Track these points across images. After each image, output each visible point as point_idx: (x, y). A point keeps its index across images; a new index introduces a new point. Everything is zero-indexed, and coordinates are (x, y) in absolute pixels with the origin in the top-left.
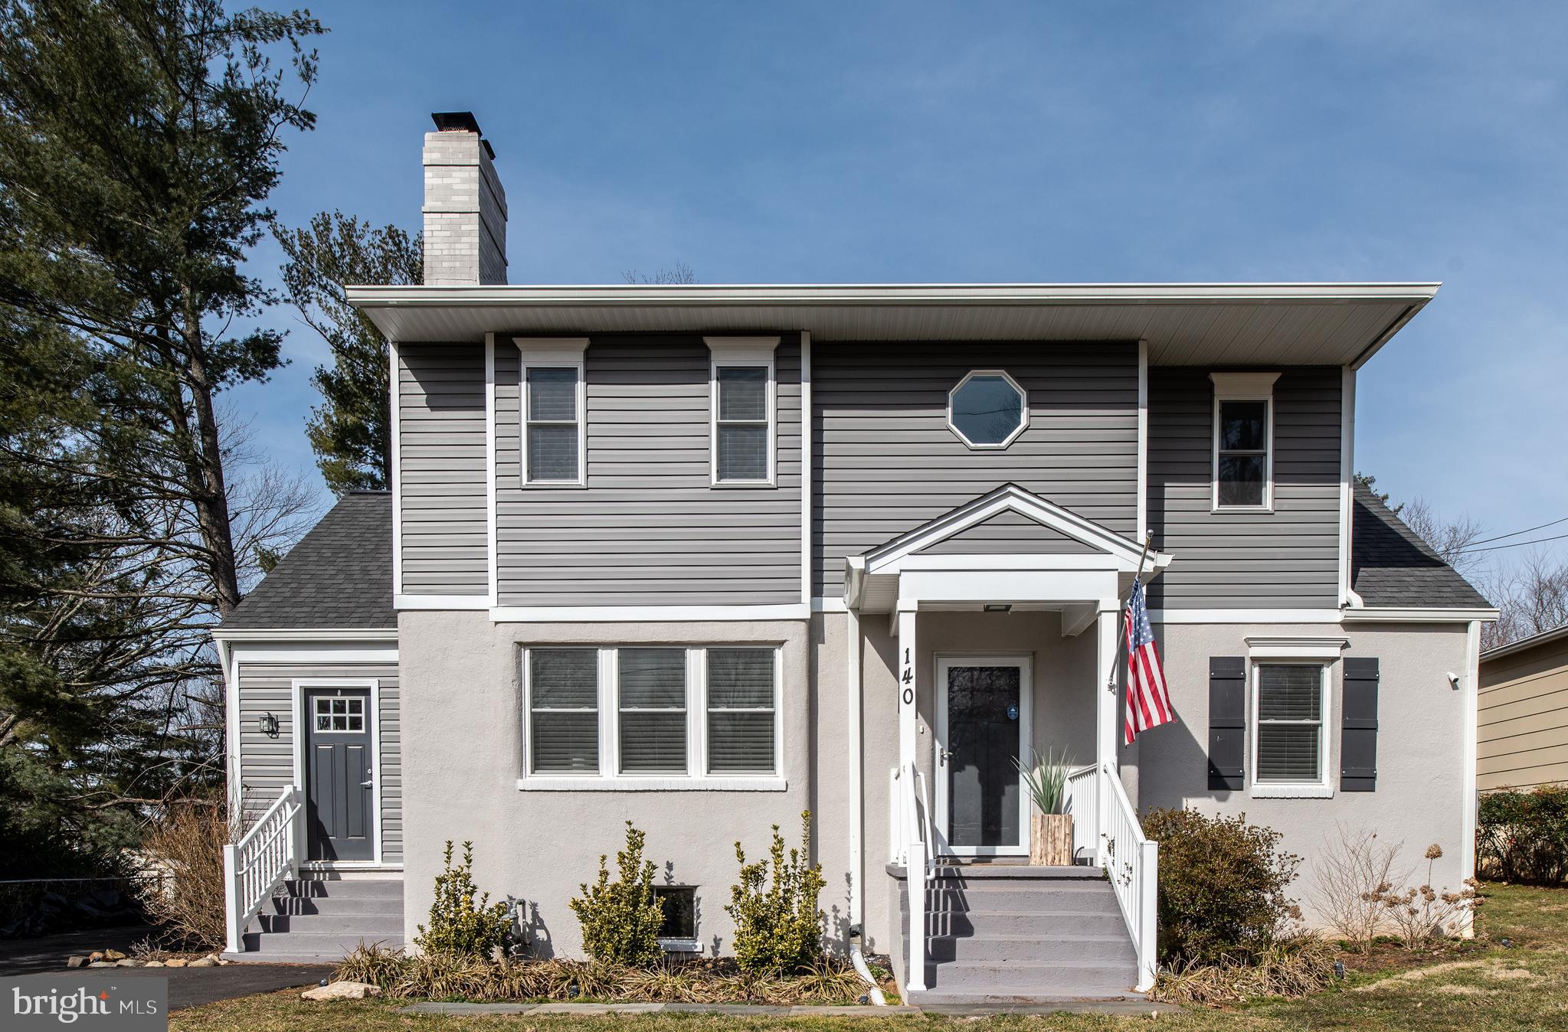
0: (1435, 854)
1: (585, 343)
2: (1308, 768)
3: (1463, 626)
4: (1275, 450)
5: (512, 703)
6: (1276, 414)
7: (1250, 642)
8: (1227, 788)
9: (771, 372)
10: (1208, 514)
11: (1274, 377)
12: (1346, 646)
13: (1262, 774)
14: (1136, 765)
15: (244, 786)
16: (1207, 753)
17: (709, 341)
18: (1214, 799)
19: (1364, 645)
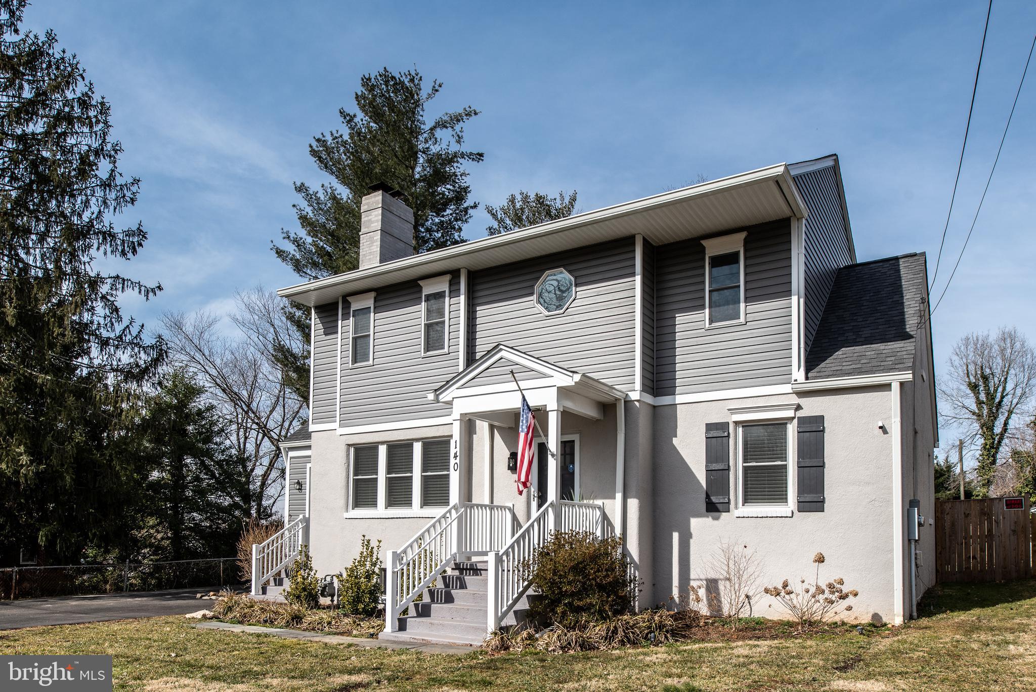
0: (820, 559)
1: (373, 294)
2: (780, 496)
3: (887, 387)
4: (746, 282)
5: (344, 474)
6: (746, 258)
7: (733, 411)
8: (717, 510)
9: (447, 293)
10: (703, 330)
11: (743, 235)
12: (799, 407)
13: (746, 501)
14: (637, 498)
15: (290, 515)
16: (704, 485)
17: (421, 283)
18: (710, 518)
19: (812, 407)
